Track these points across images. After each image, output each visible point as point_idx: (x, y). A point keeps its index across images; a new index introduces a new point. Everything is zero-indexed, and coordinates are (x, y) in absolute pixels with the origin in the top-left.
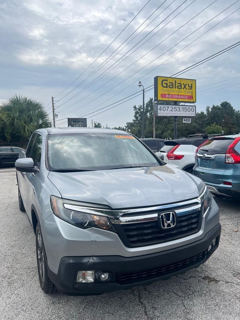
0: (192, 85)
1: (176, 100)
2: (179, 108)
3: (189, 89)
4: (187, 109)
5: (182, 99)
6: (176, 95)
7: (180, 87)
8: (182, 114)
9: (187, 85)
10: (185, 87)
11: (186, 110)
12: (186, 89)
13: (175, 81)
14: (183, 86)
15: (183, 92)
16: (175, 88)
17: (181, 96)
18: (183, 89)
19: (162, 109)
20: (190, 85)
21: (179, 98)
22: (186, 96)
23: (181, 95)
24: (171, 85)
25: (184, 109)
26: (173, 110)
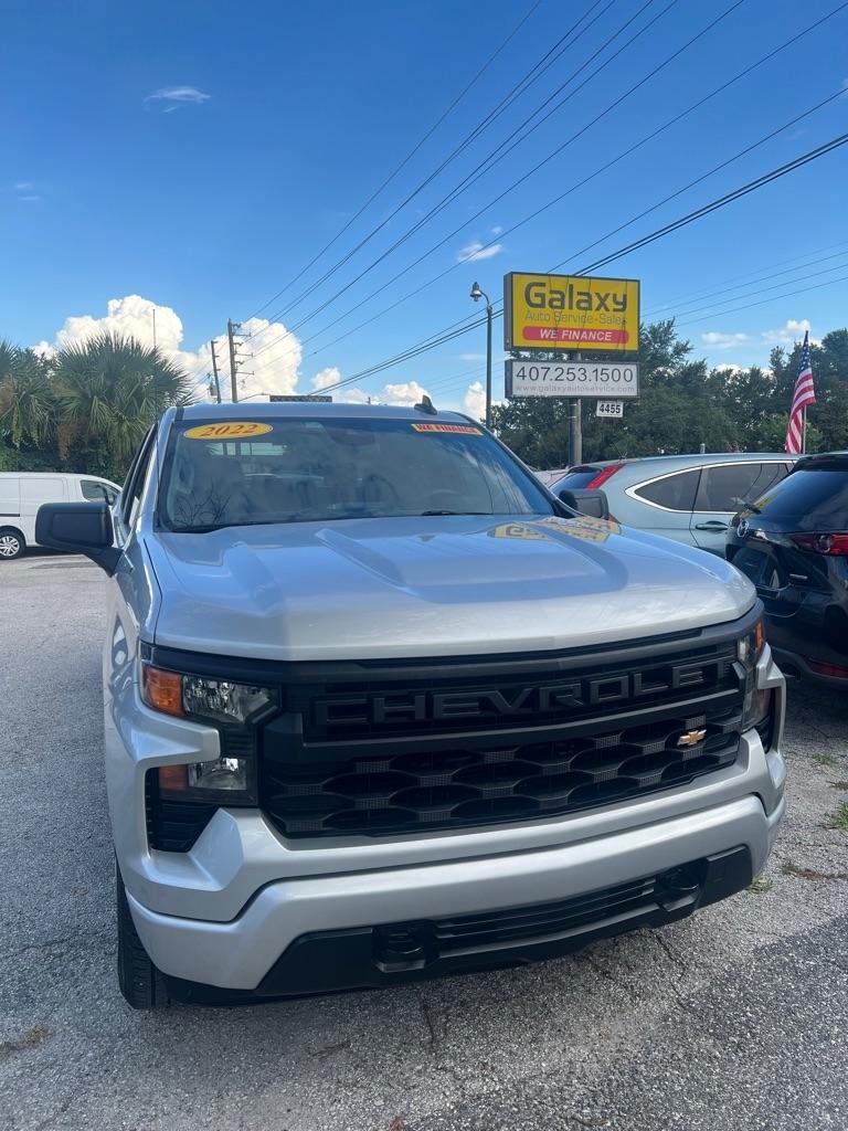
0: (625, 297)
1: (573, 345)
2: (582, 371)
3: (615, 310)
4: (609, 372)
5: (592, 341)
6: (573, 330)
7: (587, 303)
8: (593, 389)
9: (611, 296)
10: (602, 304)
11: (605, 377)
12: (607, 310)
13: (571, 287)
14: (596, 302)
16: (571, 308)
17: (591, 333)
18: (598, 309)
19: (527, 373)
20: (620, 299)
21: (584, 340)
22: (605, 331)
23: (588, 331)
24: (557, 300)
25: (599, 372)
26: (564, 376)
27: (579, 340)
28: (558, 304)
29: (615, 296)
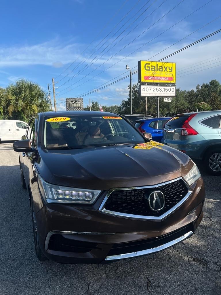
2: (160, 89)
6: (158, 77)
8: (163, 94)
11: (167, 90)
13: (157, 65)
15: (164, 74)
17: (163, 78)
19: (145, 89)
21: (161, 80)
22: (166, 77)
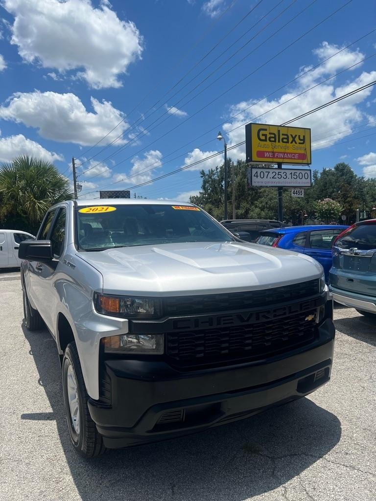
0: (304, 136)
1: (280, 160)
2: (285, 174)
3: (299, 143)
4: (297, 174)
5: (289, 158)
6: (280, 153)
7: (286, 139)
8: (290, 182)
9: (297, 137)
10: (294, 140)
12: (296, 143)
13: (279, 131)
14: (291, 139)
15: (291, 148)
16: (279, 142)
17: (289, 155)
19: (259, 175)
20: (302, 138)
22: (295, 154)
23: (287, 153)
24: (272, 137)
25: (293, 175)
26: (276, 176)
27: (284, 158)
28: (273, 139)
29: (299, 136)
